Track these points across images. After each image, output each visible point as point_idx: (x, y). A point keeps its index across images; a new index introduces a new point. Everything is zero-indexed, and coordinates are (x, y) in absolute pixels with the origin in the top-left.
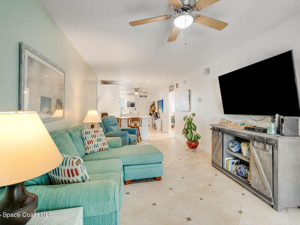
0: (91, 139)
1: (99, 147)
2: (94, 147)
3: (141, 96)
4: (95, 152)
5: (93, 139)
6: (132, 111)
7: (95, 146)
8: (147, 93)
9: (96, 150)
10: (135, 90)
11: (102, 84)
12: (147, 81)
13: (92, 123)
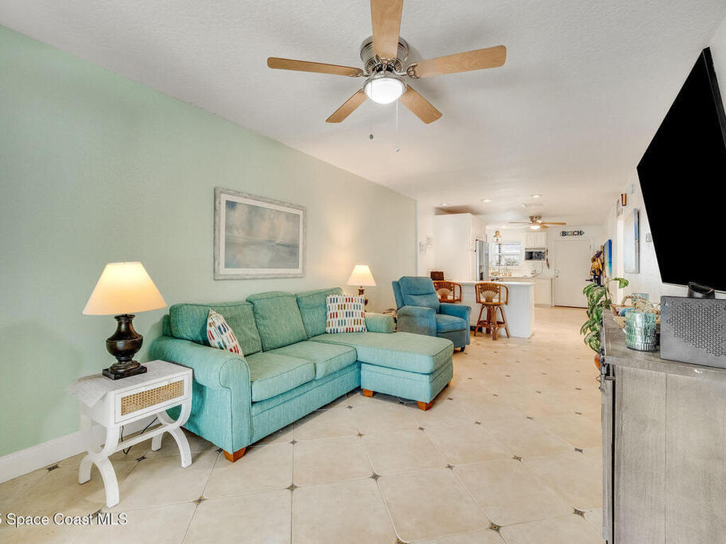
0: (337, 310)
1: (347, 326)
2: (337, 324)
3: (564, 234)
4: (339, 332)
5: (340, 312)
6: (539, 270)
7: (341, 323)
8: (565, 224)
9: (342, 328)
10: (529, 219)
11: (436, 214)
12: (535, 197)
13: (361, 287)
